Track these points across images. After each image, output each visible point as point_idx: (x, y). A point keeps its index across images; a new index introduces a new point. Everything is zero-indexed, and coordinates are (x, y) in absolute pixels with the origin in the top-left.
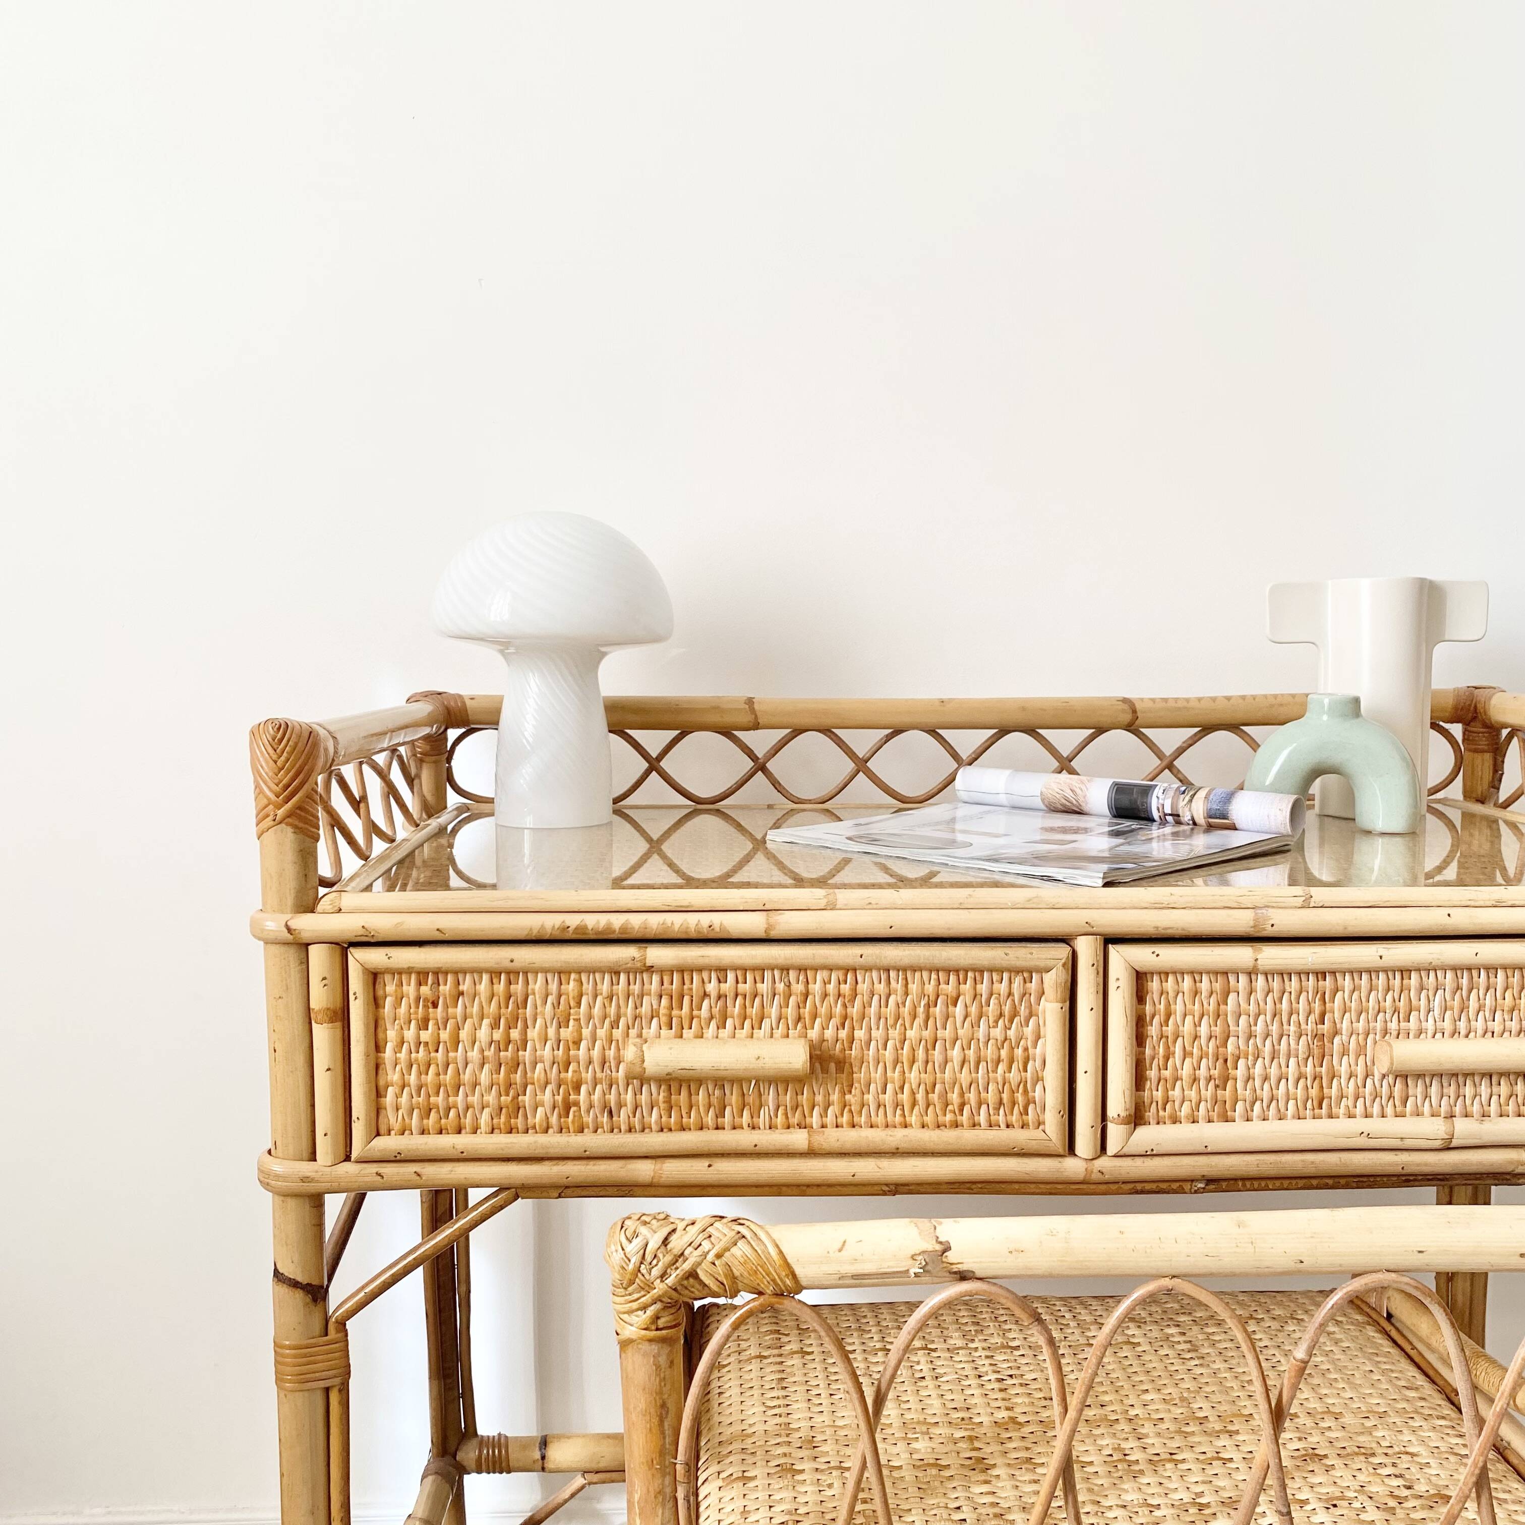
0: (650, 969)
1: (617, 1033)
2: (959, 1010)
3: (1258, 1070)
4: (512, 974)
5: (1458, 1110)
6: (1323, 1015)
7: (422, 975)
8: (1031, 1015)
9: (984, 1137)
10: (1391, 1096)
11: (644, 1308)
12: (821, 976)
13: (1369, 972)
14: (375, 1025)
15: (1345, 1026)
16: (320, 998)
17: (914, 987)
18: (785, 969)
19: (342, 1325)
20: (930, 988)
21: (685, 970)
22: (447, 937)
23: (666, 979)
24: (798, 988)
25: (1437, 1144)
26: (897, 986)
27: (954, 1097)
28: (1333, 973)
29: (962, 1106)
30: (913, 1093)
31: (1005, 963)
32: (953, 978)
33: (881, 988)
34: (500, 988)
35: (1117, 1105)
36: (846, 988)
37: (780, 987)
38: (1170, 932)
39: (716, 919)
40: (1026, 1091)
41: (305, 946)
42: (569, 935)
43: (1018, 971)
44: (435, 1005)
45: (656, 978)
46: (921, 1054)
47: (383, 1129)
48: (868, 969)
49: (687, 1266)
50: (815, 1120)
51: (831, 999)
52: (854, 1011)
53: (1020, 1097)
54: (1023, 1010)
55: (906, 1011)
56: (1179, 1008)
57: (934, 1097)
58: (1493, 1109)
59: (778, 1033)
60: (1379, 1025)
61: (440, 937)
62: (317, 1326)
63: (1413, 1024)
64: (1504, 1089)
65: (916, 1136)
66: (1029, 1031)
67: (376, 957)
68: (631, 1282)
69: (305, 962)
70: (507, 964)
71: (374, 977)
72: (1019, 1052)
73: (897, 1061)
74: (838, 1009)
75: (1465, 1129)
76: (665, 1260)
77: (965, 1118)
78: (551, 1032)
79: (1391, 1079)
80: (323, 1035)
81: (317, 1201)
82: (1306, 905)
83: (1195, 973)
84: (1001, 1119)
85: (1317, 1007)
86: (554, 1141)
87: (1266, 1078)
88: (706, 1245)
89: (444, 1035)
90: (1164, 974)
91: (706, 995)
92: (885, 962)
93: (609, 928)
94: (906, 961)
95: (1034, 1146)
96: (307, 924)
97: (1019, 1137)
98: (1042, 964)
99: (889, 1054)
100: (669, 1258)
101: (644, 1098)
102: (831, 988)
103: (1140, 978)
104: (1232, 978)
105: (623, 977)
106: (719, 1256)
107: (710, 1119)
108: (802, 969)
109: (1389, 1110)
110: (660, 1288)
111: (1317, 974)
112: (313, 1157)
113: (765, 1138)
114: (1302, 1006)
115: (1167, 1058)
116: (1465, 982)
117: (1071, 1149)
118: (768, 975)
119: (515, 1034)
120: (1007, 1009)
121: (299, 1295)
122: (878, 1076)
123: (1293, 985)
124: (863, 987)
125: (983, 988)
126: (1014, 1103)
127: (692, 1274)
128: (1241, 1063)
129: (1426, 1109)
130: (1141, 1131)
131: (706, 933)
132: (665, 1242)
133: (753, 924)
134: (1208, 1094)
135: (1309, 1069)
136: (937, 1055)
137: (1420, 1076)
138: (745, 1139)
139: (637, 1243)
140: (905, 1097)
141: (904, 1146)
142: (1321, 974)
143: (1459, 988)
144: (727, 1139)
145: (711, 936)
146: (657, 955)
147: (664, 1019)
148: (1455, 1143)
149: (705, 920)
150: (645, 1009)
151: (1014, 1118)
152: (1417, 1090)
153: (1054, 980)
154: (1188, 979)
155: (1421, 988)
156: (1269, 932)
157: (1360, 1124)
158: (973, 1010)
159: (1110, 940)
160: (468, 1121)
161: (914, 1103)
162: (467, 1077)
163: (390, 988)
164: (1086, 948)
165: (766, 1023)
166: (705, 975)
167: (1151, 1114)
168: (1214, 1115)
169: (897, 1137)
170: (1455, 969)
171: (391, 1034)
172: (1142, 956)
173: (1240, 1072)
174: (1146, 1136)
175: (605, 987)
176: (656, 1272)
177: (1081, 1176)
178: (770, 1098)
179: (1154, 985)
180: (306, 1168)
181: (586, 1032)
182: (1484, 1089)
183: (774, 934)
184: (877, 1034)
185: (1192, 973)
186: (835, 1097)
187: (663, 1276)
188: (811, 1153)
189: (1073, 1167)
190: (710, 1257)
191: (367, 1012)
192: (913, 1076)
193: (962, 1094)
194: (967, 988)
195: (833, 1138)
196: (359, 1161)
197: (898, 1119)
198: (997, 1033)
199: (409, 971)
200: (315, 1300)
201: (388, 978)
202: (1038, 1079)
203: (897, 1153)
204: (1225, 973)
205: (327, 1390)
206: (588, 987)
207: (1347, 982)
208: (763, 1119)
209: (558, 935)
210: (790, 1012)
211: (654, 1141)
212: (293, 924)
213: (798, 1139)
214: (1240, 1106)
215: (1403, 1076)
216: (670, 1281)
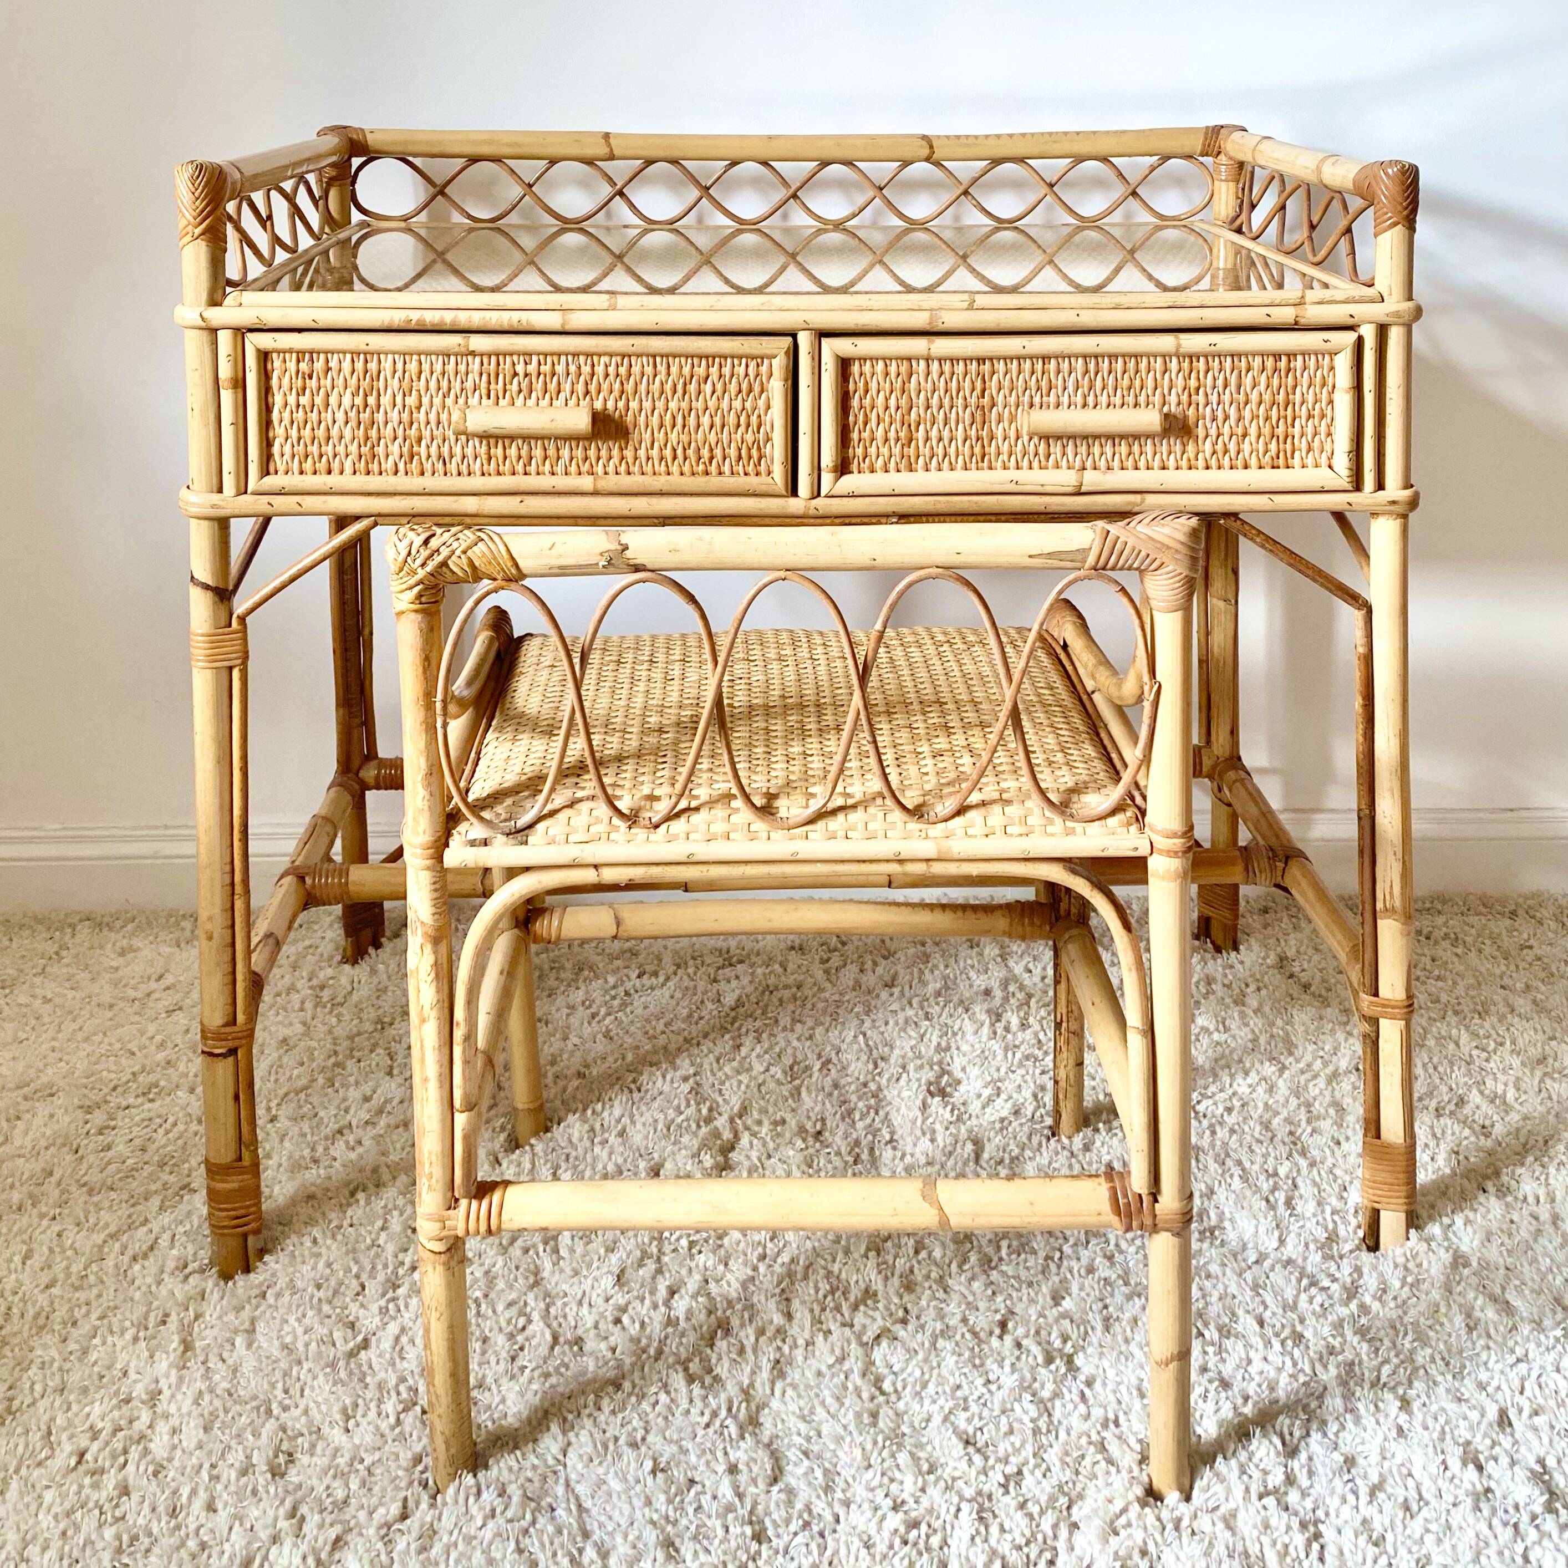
0: (473, 354)
1: (449, 401)
2: (708, 388)
3: (934, 434)
4: (367, 355)
5: (1089, 464)
6: (984, 391)
7: (300, 355)
8: (762, 391)
9: (728, 482)
10: (1036, 454)
11: (411, 588)
12: (605, 359)
13: (1018, 358)
14: (266, 391)
15: (1000, 400)
16: (225, 371)
17: (674, 370)
18: (576, 355)
19: (242, 619)
20: (686, 370)
21: (498, 354)
22: (321, 325)
23: (485, 360)
24: (586, 370)
25: (1070, 490)
26: (662, 369)
27: (705, 453)
28: (991, 359)
29: (711, 458)
30: (674, 450)
31: (741, 352)
32: (704, 362)
33: (649, 370)
34: (359, 365)
35: (828, 458)
36: (623, 370)
37: (573, 368)
38: (866, 328)
39: (525, 316)
40: (759, 448)
41: (214, 331)
42: (412, 326)
43: (753, 358)
44: (311, 377)
45: (478, 359)
46: (679, 420)
47: (272, 469)
48: (639, 356)
49: (438, 559)
50: (599, 469)
51: (612, 377)
52: (629, 387)
53: (754, 453)
54: (757, 388)
55: (668, 387)
56: (873, 386)
57: (690, 452)
58: (1116, 464)
59: (572, 403)
60: (1026, 399)
61: (314, 325)
62: (223, 621)
63: (1052, 399)
64: (1124, 449)
65: (676, 481)
66: (761, 403)
67: (265, 341)
68: (401, 570)
69: (215, 343)
70: (364, 348)
71: (264, 356)
72: (754, 419)
73: (661, 426)
74: (617, 386)
75: (1091, 479)
76: (425, 553)
77: (713, 468)
78: (399, 399)
79: (1036, 439)
80: (227, 397)
81: (222, 524)
82: (970, 307)
83: (886, 359)
84: (741, 469)
85: (979, 384)
86: (401, 482)
87: (940, 439)
88: (455, 545)
89: (319, 400)
90: (863, 359)
91: (516, 374)
92: (651, 351)
93: (442, 322)
94: (666, 350)
95: (763, 489)
96: (217, 316)
97: (753, 482)
98: (769, 352)
99: (655, 420)
100: (428, 552)
101: (469, 451)
102: (611, 370)
103: (844, 365)
104: (914, 363)
105: (453, 358)
106: (464, 552)
107: (520, 468)
108: (589, 355)
109: (1035, 464)
110: (421, 573)
111: (978, 360)
112: (220, 490)
113: (561, 482)
114: (967, 384)
115: (866, 424)
116: (1092, 366)
117: (794, 492)
118: (563, 358)
119: (371, 400)
120: (745, 386)
121: (209, 594)
122: (647, 437)
123: (960, 368)
124: (636, 369)
125: (727, 370)
126: (750, 457)
127: (444, 564)
128: (922, 427)
129: (1064, 464)
130: (846, 478)
131: (516, 327)
132: (426, 542)
133: (552, 321)
134: (897, 450)
135: (973, 433)
136: (692, 421)
137: (1059, 438)
138: (546, 482)
139: (406, 542)
140: (668, 453)
141: (666, 488)
142: (981, 360)
143: (1087, 371)
144: (533, 482)
145: (521, 328)
146: (478, 343)
147: (484, 392)
148: (1084, 489)
149: (516, 316)
150: (469, 385)
151: (750, 469)
152: (1056, 449)
153: (779, 364)
154: (881, 363)
155: (1058, 372)
156: (941, 327)
157: (1013, 474)
158: (719, 387)
159: (823, 334)
160: (336, 466)
161: (675, 458)
162: (334, 432)
163: (277, 363)
164: (804, 340)
165: (562, 396)
166: (515, 358)
167: (854, 467)
168: (902, 467)
169: (661, 482)
170: (1085, 357)
171: (278, 399)
172: (845, 346)
173: (921, 435)
174: (849, 482)
175: (438, 367)
176: (419, 562)
177: (801, 512)
178: (565, 453)
179: (855, 368)
180: (216, 498)
181: (425, 400)
182: (1108, 449)
183: (568, 328)
184: (647, 405)
185: (884, 359)
186: (615, 452)
187: (423, 565)
188: (595, 493)
189: (795, 505)
190: (458, 553)
191: (259, 381)
192: (673, 437)
193: (711, 450)
194: (714, 370)
195: (612, 482)
196: (254, 493)
197: (663, 468)
198: (737, 404)
199: (291, 351)
200: (222, 600)
201: (275, 355)
202: (768, 439)
203: (661, 494)
204: (909, 359)
205: (231, 669)
206: (426, 367)
207: (1001, 367)
208: (559, 469)
209: (403, 326)
210: (580, 388)
211: (477, 482)
212: (205, 315)
213: (586, 483)
214: (921, 460)
215: (1046, 437)
216: (429, 568)
